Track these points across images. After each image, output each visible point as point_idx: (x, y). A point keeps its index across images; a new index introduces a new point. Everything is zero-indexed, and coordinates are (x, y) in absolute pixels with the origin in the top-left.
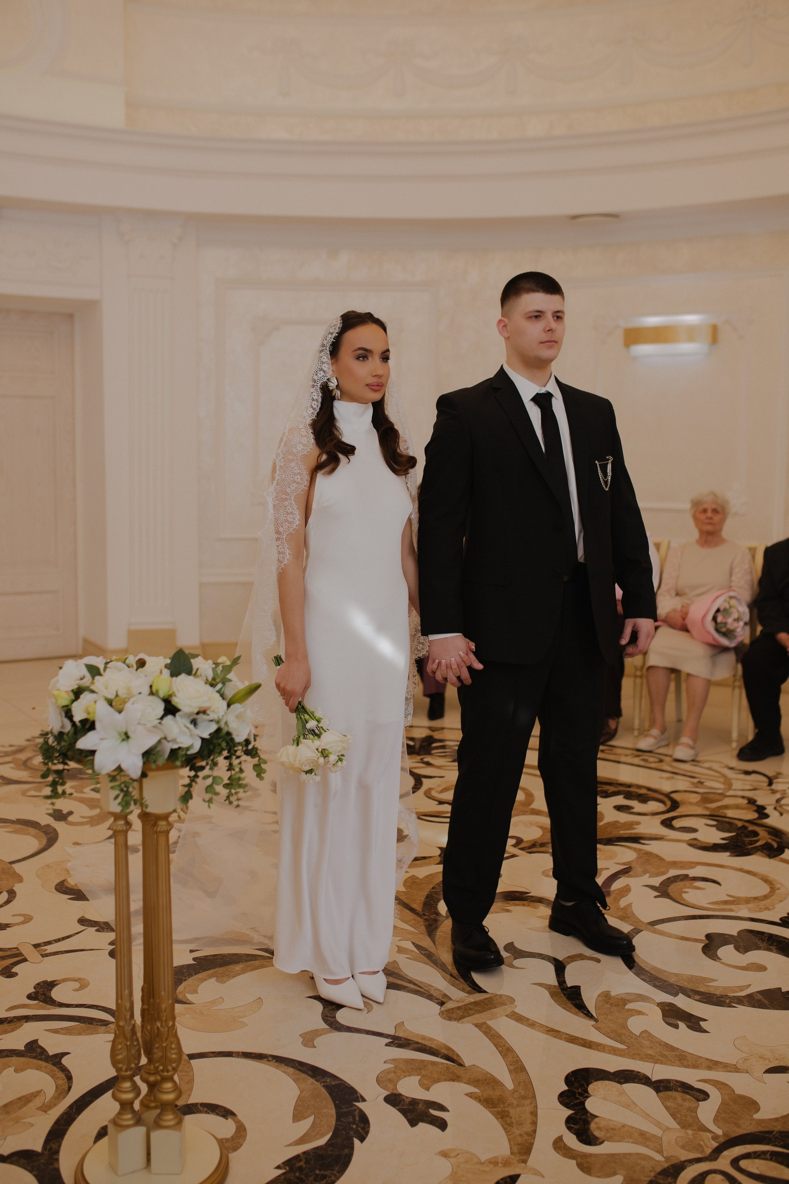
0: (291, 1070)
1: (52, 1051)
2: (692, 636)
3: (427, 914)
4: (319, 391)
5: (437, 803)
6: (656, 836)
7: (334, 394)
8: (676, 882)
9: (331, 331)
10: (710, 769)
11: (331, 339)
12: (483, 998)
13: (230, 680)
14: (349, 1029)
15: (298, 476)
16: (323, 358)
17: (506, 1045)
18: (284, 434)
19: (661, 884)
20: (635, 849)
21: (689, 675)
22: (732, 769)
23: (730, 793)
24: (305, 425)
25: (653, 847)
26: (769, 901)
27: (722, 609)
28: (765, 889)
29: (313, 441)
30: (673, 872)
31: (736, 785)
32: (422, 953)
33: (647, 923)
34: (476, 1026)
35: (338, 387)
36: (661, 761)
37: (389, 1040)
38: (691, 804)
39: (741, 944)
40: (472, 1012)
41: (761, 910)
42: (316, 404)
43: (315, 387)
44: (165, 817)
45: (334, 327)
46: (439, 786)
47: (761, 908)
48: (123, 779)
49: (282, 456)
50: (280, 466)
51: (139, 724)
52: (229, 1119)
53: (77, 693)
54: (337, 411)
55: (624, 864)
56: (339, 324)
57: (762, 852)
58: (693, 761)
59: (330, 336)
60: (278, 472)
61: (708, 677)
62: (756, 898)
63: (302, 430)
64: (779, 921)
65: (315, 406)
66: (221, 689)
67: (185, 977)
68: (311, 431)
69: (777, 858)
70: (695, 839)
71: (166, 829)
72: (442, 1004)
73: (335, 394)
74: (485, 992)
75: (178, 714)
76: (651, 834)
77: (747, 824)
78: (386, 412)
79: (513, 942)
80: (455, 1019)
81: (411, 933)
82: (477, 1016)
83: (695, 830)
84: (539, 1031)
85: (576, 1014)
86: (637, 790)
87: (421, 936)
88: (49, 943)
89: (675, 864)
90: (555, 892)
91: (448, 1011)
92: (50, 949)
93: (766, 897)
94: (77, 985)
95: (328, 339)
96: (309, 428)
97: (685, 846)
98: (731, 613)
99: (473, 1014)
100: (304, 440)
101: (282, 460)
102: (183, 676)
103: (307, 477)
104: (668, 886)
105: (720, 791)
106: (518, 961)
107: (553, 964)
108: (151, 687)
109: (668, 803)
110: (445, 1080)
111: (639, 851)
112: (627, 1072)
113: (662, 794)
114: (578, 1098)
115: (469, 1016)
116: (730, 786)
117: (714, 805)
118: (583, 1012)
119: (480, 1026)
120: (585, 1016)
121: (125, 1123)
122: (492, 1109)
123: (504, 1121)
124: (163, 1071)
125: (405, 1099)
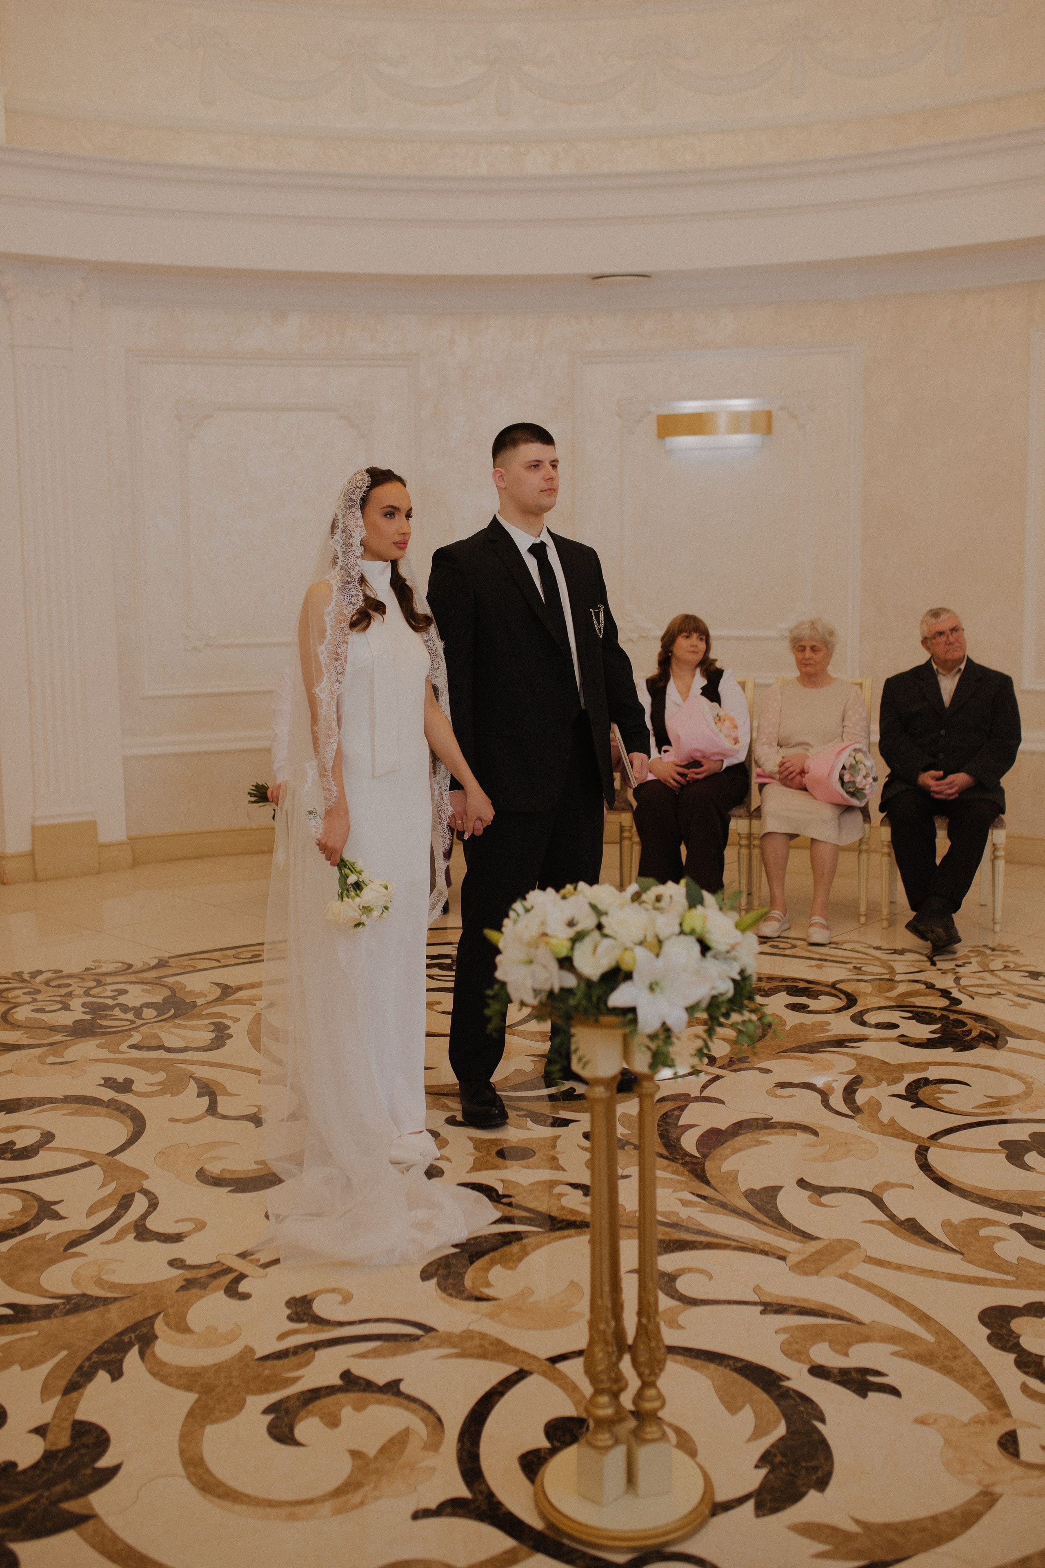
1: (381, 1380)
6: (859, 1037)
8: (921, 1087)
9: (359, 485)
10: (854, 950)
12: (823, 1245)
14: (707, 1302)
17: (890, 1293)
19: (907, 1092)
20: (847, 1054)
21: (812, 840)
22: (878, 948)
23: (900, 977)
25: (865, 1050)
27: (848, 765)
28: (1020, 1085)
30: (909, 1078)
31: (899, 967)
32: (712, 1204)
33: (928, 1138)
34: (841, 1277)
36: (794, 946)
37: (760, 1308)
38: (868, 994)
40: (824, 1263)
45: (361, 481)
47: (1031, 1107)
55: (849, 1073)
56: (367, 479)
57: (985, 1042)
58: (830, 943)
59: (358, 490)
61: (837, 841)
62: (1021, 1096)
69: (1004, 1048)
70: (903, 1036)
72: (783, 1258)
74: (817, 1238)
76: (851, 1035)
77: (945, 1013)
79: (802, 1178)
80: (813, 1274)
81: (681, 1182)
82: (833, 1266)
84: (913, 1273)
85: (935, 1249)
86: (795, 984)
87: (694, 1184)
89: (904, 1067)
91: (797, 1265)
93: (1030, 1093)
94: (338, 1297)
95: (356, 493)
97: (900, 1044)
98: (860, 769)
99: (827, 1266)
104: (917, 1094)
105: (887, 977)
106: (825, 1199)
107: (865, 1196)
108: (681, 925)
109: (842, 996)
110: (857, 1342)
111: (854, 1056)
112: (1036, 1305)
113: (827, 986)
114: (1009, 1341)
115: (823, 1268)
116: (892, 971)
117: (894, 994)
118: (940, 1246)
119: (845, 1276)
120: (945, 1250)
121: (601, 1444)
122: (931, 1366)
123: (953, 1377)
124: (649, 1375)
125: (831, 1369)
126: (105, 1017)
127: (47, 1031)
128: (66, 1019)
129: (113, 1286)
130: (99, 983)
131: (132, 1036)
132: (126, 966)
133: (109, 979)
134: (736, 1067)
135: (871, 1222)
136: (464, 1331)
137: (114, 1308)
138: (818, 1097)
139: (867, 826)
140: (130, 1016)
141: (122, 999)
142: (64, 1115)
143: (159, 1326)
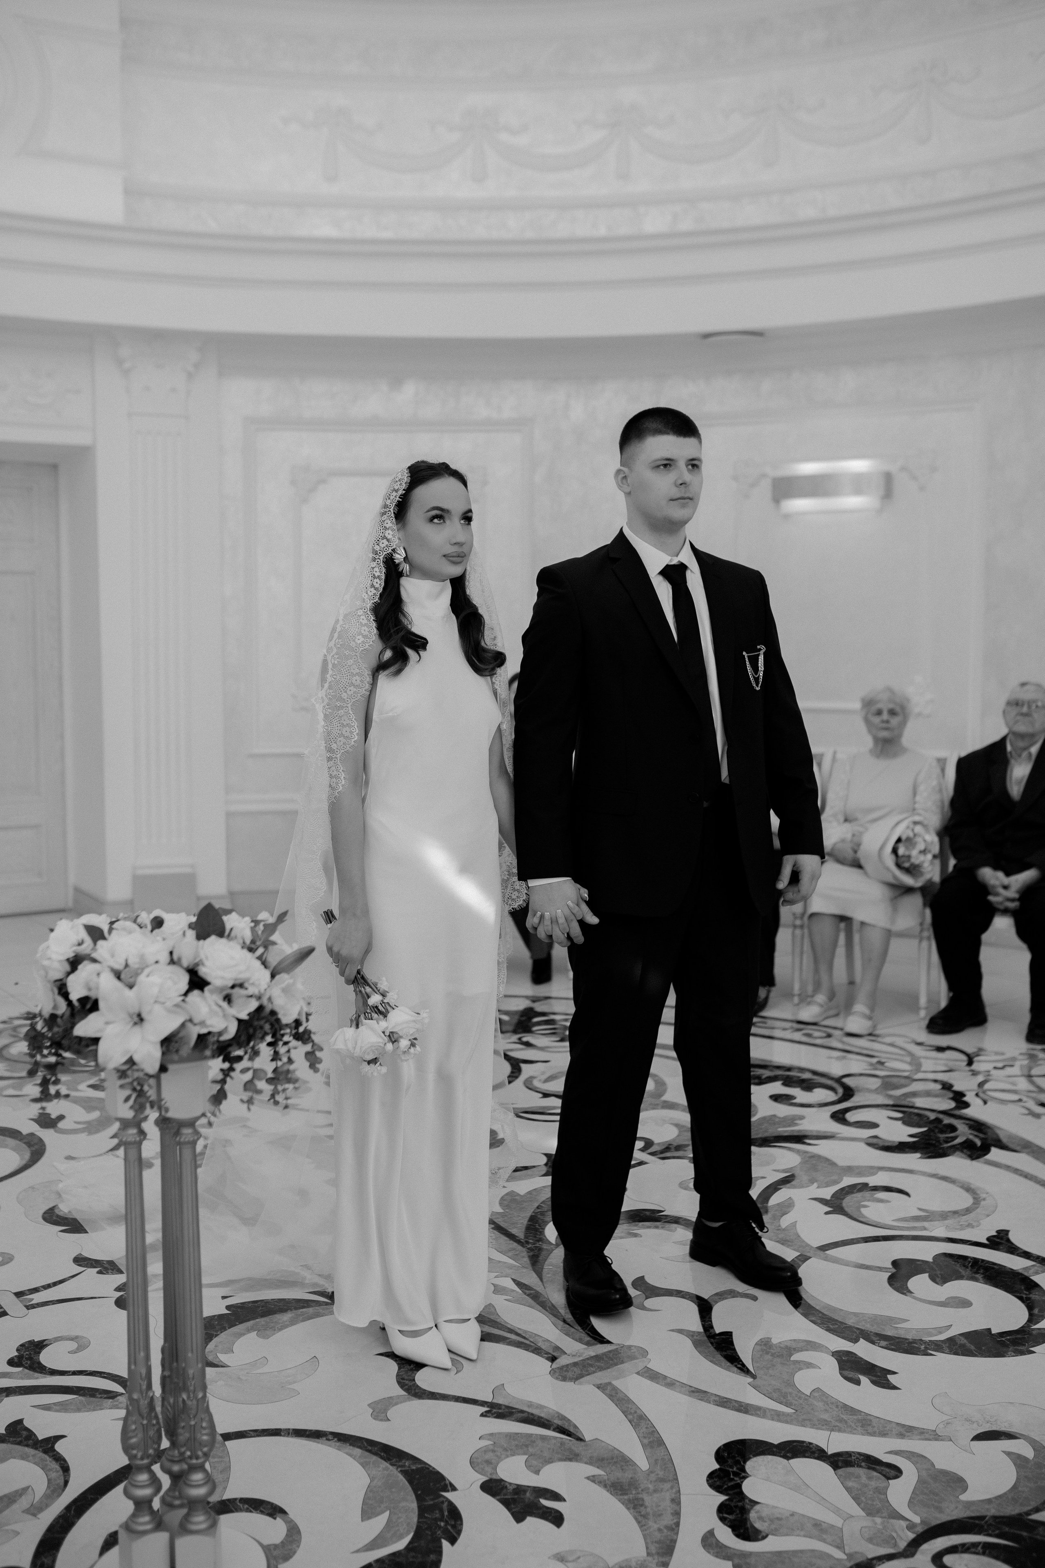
0: (358, 1451)
1: (42, 1434)
2: (866, 873)
3: (531, 1241)
4: (382, 566)
5: (541, 1095)
6: (824, 1135)
7: (400, 569)
8: (853, 1193)
9: (396, 488)
10: (892, 1045)
11: (396, 497)
12: (606, 1350)
13: (274, 943)
14: (433, 1396)
15: (357, 677)
16: (386, 522)
17: (638, 1411)
18: (337, 621)
19: (833, 1196)
20: (798, 1152)
21: (863, 924)
22: (920, 1044)
23: (919, 1076)
24: (365, 611)
25: (822, 1148)
26: (972, 1215)
27: (904, 838)
28: (966, 1201)
29: (375, 631)
30: (847, 1181)
31: (927, 1065)
32: (525, 1293)
33: (816, 1248)
34: (599, 1387)
35: (406, 559)
36: (829, 1036)
37: (484, 1409)
38: (870, 1091)
39: (938, 1272)
40: (593, 1369)
41: (962, 1228)
42: (379, 582)
43: (376, 561)
44: (191, 1123)
45: (399, 483)
46: (543, 1073)
47: (961, 1225)
48: (136, 1075)
49: (335, 651)
50: (334, 664)
51: (156, 1002)
52: (278, 1519)
53: (74, 963)
54: (406, 590)
55: (784, 1171)
56: (406, 478)
57: (962, 1152)
58: (870, 1035)
59: (394, 494)
60: (330, 672)
61: (888, 926)
62: (955, 1213)
63: (362, 617)
64: (986, 1242)
65: (377, 586)
66: (263, 954)
67: (217, 1331)
68: (373, 618)
69: (982, 1159)
70: (876, 1137)
71: (192, 1139)
72: (553, 1359)
73: (403, 570)
74: (609, 1342)
75: (206, 989)
76: (819, 1132)
77: (941, 1116)
78: (468, 592)
79: (643, 1276)
80: (571, 1379)
81: (511, 1267)
82: (599, 1374)
83: (875, 1125)
84: (680, 1392)
85: (727, 1369)
86: (799, 1075)
87: (524, 1270)
88: (36, 1290)
89: (849, 1170)
90: (697, 1209)
91: (561, 1368)
92: (37, 1298)
93: (968, 1211)
94: (73, 1345)
95: (392, 498)
96: (370, 614)
97: (862, 1145)
98: (916, 843)
99: (594, 1372)
100: (365, 630)
101: (336, 656)
102: (213, 938)
103: (369, 679)
104: (843, 1199)
105: (906, 1074)
106: (653, 1302)
107: (696, 1303)
108: (172, 954)
109: (839, 1090)
110: (561, 1460)
111: (802, 1153)
112: (795, 1444)
113: (832, 1079)
114: (733, 1480)
115: (588, 1375)
116: (918, 1067)
117: (898, 1093)
118: (735, 1366)
119: (603, 1387)
120: (739, 1371)
121: (141, 1528)
122: (622, 1497)
123: (637, 1512)
124: (190, 1457)
125: (508, 1486)
134: (667, 1155)
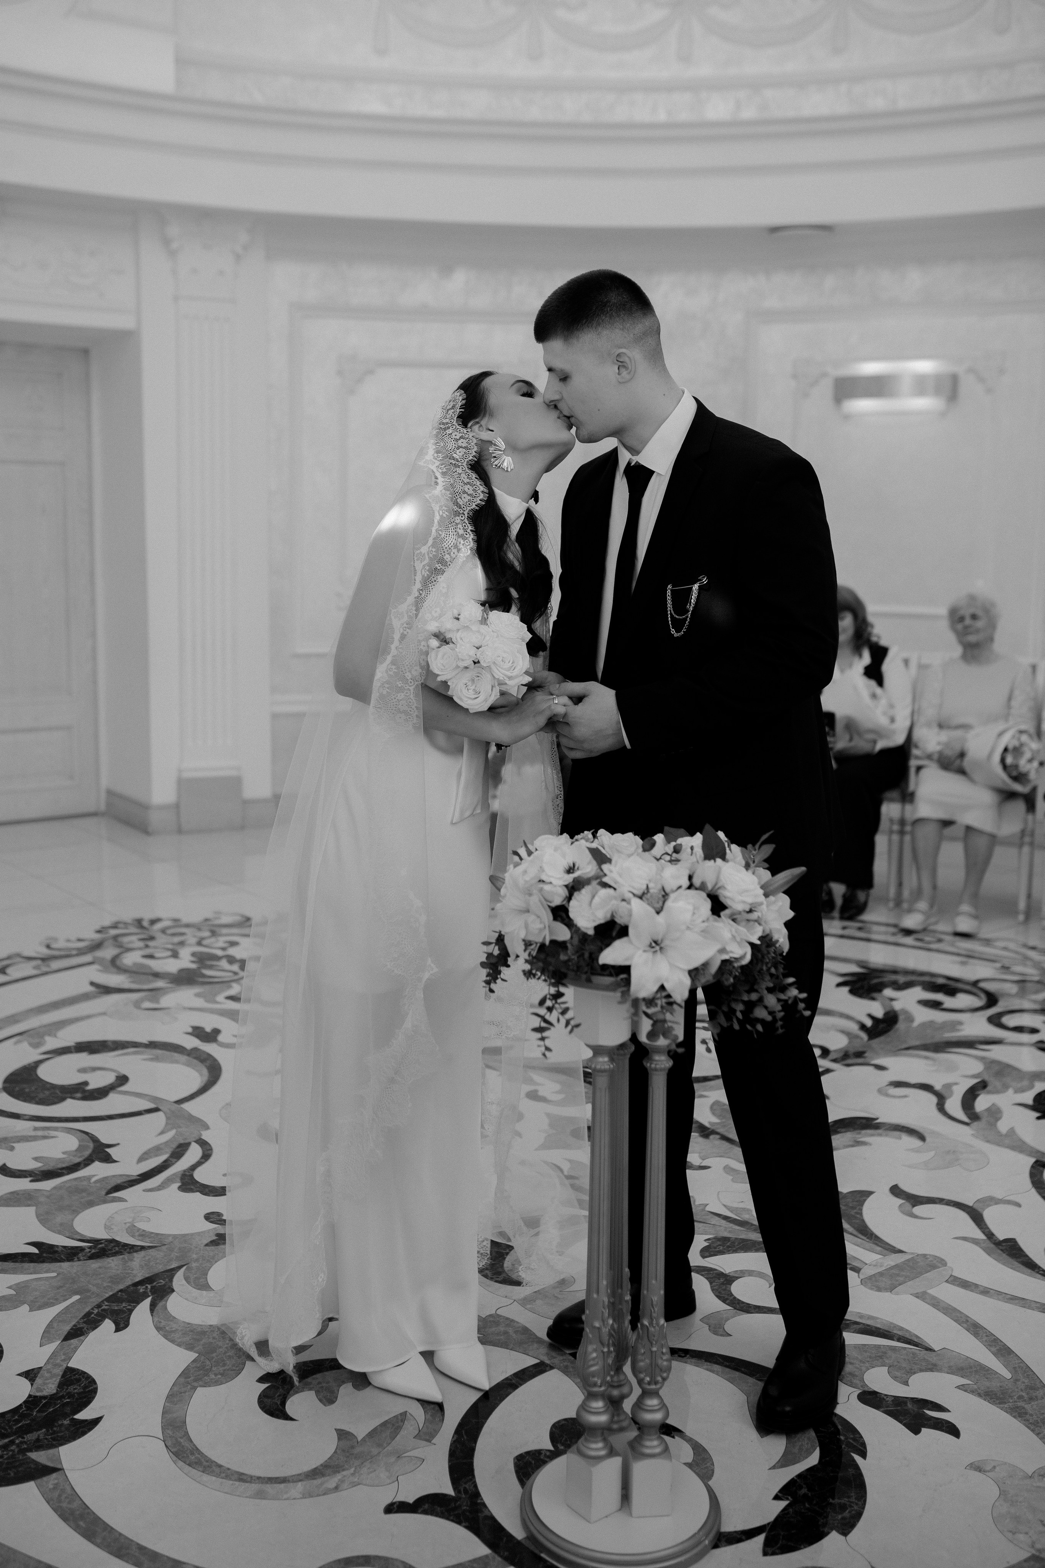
2: (971, 780)
6: (994, 1040)
10: (1005, 949)
12: (903, 1260)
14: (760, 1310)
17: (969, 1319)
19: (1034, 1101)
20: (977, 1057)
21: (967, 828)
22: (1033, 948)
25: (996, 1053)
27: (1010, 747)
34: (917, 1296)
36: (940, 941)
38: (1011, 995)
40: (901, 1279)
52: (676, 1437)
55: (974, 1076)
61: (994, 832)
70: (1042, 1042)
72: (856, 1269)
74: (901, 1251)
75: (723, 913)
76: (985, 1037)
79: (900, 1185)
80: (886, 1290)
82: (910, 1283)
83: (1035, 1030)
84: (1000, 1300)
85: (1030, 1275)
86: (933, 980)
89: (1037, 1076)
91: (870, 1278)
97: (1035, 1050)
98: (1020, 752)
99: (904, 1282)
102: (717, 860)
106: (919, 1210)
107: (964, 1210)
108: (690, 878)
109: (983, 995)
110: (921, 1371)
111: (982, 1059)
113: (968, 984)
115: (900, 1285)
118: (1038, 1272)
119: (922, 1296)
120: (1043, 1277)
121: (593, 1453)
122: (1001, 1406)
123: (1025, 1420)
124: (649, 1383)
125: (885, 1397)
126: (211, 967)
127: (151, 978)
128: (172, 966)
129: (143, 1234)
130: (214, 933)
131: (230, 987)
132: (244, 919)
133: (225, 931)
134: (849, 1061)
135: (965, 1239)
136: (491, 1315)
137: (138, 1257)
138: (934, 1100)
139: (1030, 817)
140: (235, 967)
141: (232, 951)
142: (144, 1060)
143: (178, 1281)
